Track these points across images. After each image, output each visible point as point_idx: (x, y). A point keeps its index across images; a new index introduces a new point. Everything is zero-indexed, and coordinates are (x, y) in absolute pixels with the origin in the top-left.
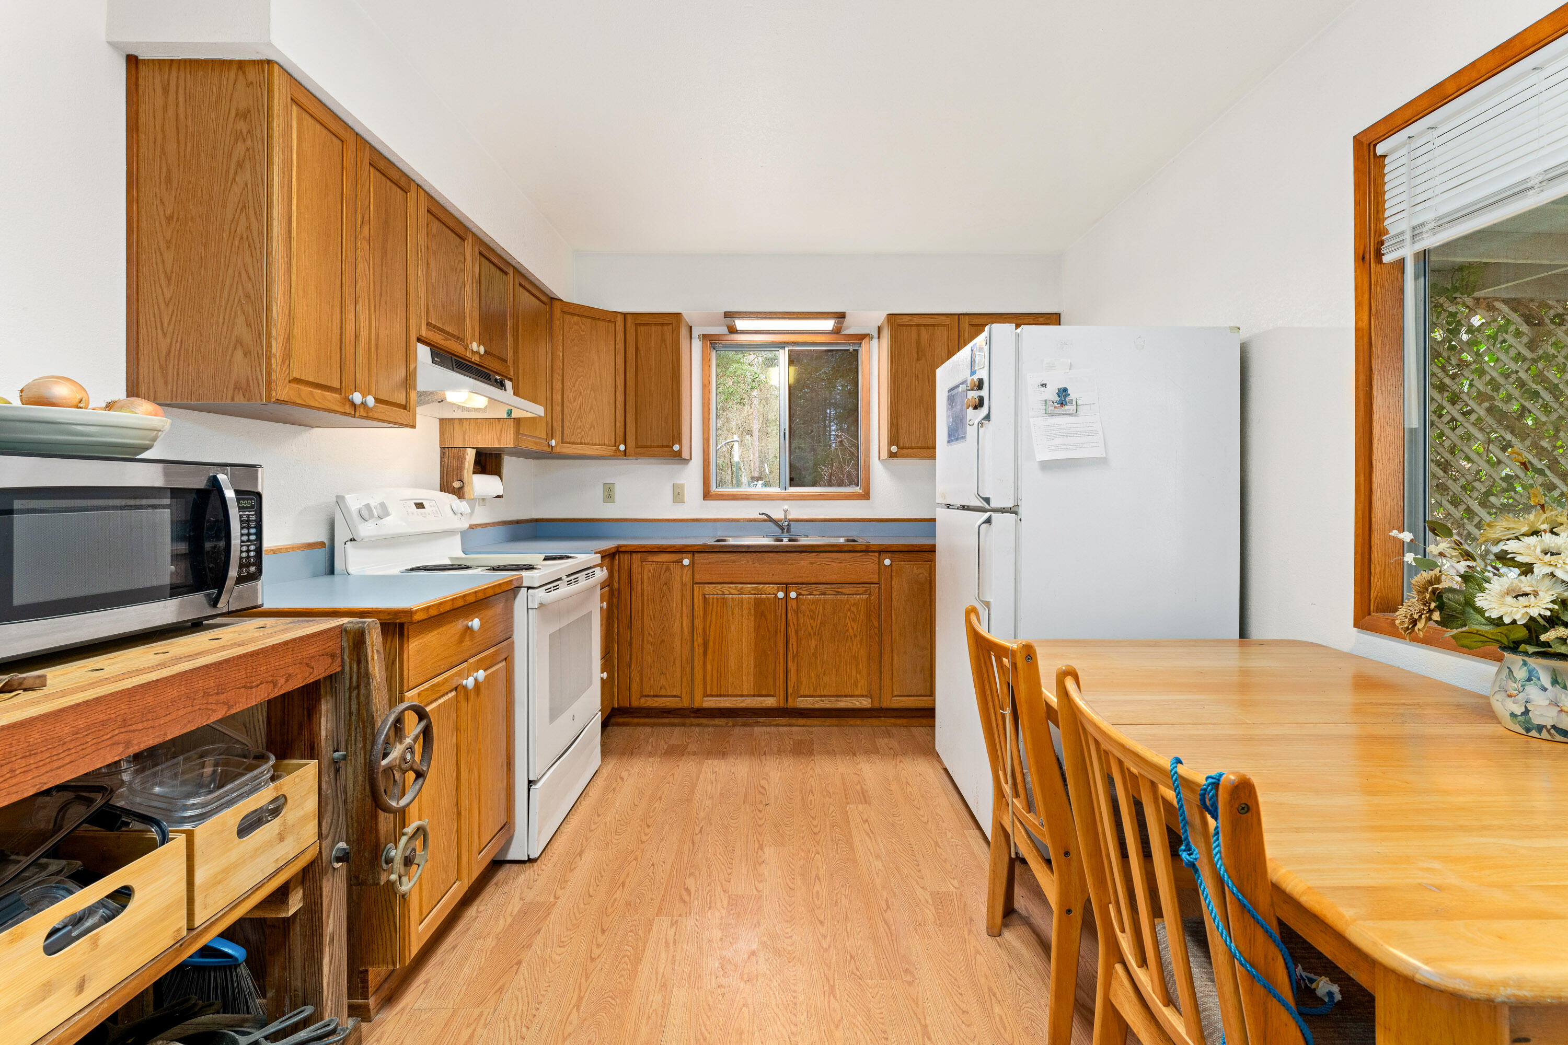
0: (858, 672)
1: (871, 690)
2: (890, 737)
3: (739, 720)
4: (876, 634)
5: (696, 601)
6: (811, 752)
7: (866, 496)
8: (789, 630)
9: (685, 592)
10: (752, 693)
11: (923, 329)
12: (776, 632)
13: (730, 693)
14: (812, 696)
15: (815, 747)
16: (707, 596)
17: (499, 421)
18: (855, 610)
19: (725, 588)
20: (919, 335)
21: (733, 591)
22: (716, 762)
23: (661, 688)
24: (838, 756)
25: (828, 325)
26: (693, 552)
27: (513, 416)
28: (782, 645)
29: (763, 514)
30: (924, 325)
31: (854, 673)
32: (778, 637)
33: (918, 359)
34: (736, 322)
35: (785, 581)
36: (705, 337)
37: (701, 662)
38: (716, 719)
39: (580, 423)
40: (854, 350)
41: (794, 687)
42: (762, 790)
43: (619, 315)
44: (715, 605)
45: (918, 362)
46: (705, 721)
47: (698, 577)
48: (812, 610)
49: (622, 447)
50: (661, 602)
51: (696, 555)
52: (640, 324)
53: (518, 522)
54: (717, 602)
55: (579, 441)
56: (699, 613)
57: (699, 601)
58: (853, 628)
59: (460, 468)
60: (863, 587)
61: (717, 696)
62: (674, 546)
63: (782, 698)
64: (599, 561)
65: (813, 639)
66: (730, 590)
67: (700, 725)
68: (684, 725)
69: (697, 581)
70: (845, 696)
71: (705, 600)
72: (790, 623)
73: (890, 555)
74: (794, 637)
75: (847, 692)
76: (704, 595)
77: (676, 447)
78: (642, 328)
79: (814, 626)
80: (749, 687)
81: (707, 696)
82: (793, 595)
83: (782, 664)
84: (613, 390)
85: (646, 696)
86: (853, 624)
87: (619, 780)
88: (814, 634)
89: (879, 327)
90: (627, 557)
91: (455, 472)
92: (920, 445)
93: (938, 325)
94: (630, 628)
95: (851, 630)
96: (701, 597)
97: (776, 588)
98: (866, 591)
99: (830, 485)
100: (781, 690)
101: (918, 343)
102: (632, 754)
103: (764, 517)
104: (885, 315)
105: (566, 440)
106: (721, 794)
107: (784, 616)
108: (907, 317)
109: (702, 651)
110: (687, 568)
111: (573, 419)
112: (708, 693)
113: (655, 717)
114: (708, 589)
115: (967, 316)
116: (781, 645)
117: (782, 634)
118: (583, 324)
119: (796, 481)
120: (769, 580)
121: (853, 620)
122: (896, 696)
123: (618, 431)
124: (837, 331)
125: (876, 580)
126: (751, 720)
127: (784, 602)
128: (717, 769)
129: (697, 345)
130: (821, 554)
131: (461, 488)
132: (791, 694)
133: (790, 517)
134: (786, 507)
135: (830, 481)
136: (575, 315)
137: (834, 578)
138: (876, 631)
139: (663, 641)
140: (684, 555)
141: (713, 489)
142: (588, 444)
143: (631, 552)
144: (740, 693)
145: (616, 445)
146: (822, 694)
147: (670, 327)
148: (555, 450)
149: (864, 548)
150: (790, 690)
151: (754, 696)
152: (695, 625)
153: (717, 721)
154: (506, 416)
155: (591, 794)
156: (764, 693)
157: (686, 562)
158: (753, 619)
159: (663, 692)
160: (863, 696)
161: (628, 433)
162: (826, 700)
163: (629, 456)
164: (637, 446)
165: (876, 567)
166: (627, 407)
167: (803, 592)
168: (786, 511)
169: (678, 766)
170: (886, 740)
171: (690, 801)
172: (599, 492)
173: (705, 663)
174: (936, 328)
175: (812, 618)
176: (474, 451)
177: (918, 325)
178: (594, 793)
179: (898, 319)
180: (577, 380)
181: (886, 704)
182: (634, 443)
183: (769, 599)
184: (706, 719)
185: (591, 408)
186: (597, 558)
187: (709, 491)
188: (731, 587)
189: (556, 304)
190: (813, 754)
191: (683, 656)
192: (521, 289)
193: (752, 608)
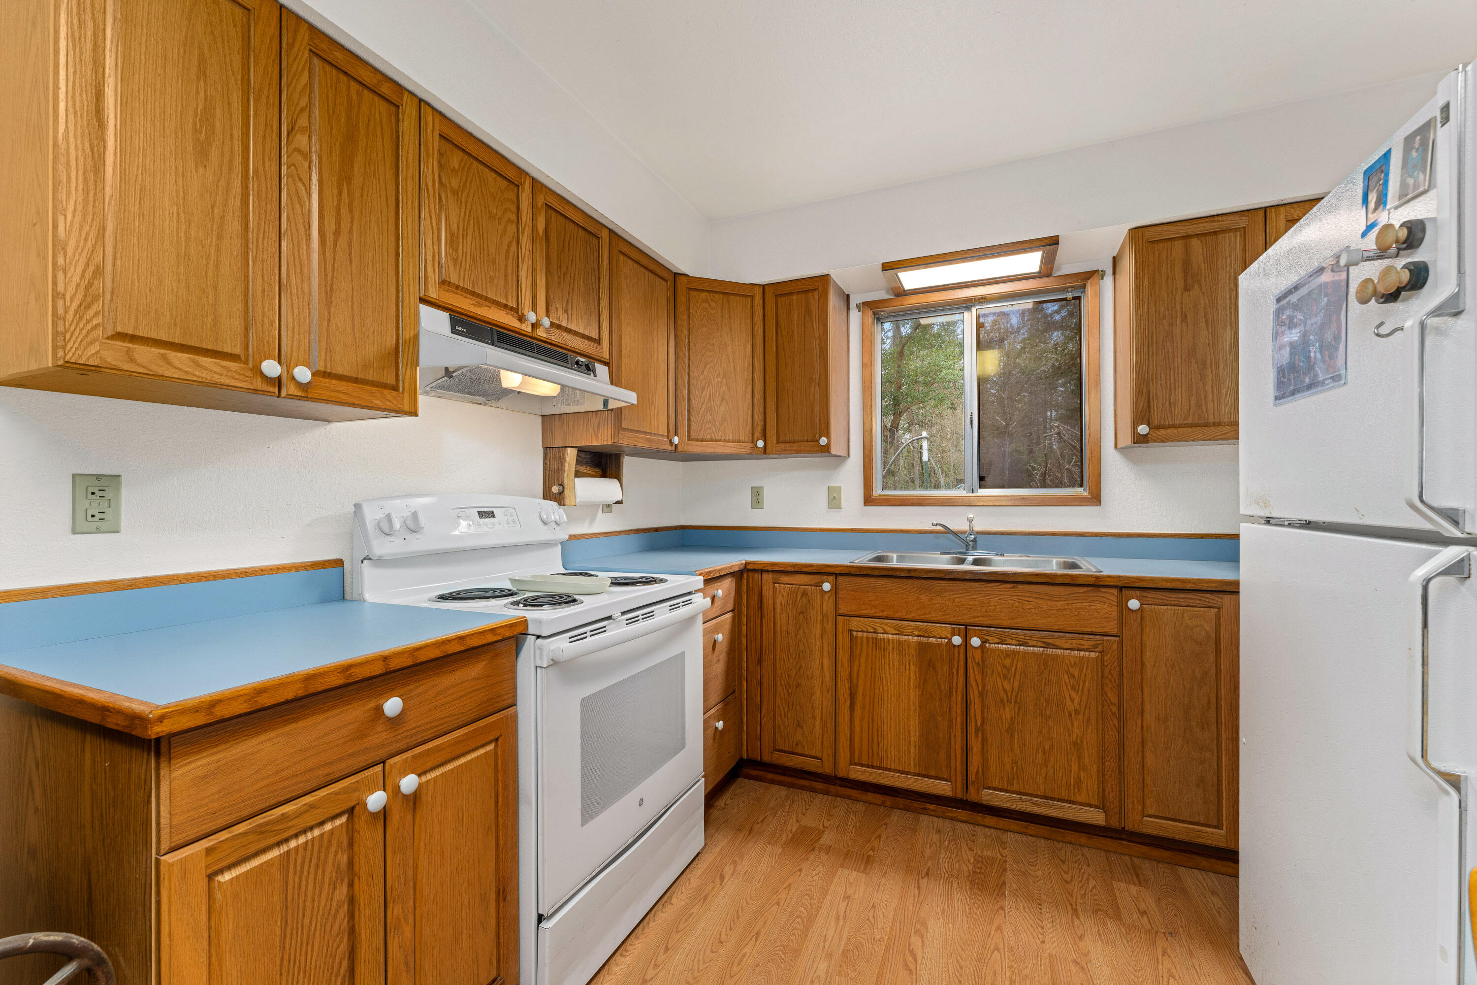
0: (1082, 767)
1: (1104, 797)
2: (1140, 884)
3: (900, 800)
4: (1114, 714)
5: (840, 637)
6: (1000, 889)
7: (1095, 499)
8: (970, 691)
9: (825, 625)
10: (916, 771)
11: (1195, 242)
12: (951, 691)
13: (885, 765)
14: (1006, 791)
15: (1009, 876)
16: (854, 633)
17: (596, 414)
18: (1076, 674)
19: (878, 624)
20: (1187, 251)
21: (889, 629)
22: (854, 874)
23: (797, 745)
24: (1046, 909)
25: (1031, 262)
26: (837, 575)
27: (610, 407)
28: (959, 712)
29: (937, 525)
30: (1197, 235)
31: (1075, 767)
32: (954, 698)
33: (1187, 289)
34: (899, 274)
35: (962, 621)
36: (865, 306)
37: (847, 719)
38: (869, 794)
39: (709, 417)
40: (1074, 298)
41: (977, 773)
42: (910, 960)
43: (756, 288)
44: (865, 646)
45: (1186, 294)
46: (854, 793)
47: (842, 609)
48: (1005, 666)
49: (760, 444)
50: (796, 635)
51: (840, 578)
52: (781, 295)
53: (656, 530)
54: (868, 642)
55: (709, 437)
56: (844, 655)
57: (843, 639)
58: (1073, 701)
59: (560, 471)
60: (1090, 640)
61: (868, 766)
62: (811, 566)
63: (959, 785)
64: (701, 586)
65: (1007, 709)
66: (885, 627)
67: (848, 797)
68: (827, 793)
69: (840, 611)
70: (1060, 800)
71: (852, 639)
72: (972, 681)
73: (1138, 593)
74: (977, 700)
75: (1063, 794)
76: (851, 631)
77: (823, 441)
78: (783, 299)
79: (1008, 688)
80: (912, 761)
81: (855, 764)
82: (975, 642)
83: (959, 738)
84: (750, 376)
85: (780, 751)
86: (1073, 694)
87: (718, 881)
88: (1009, 701)
89: (1114, 259)
90: (757, 576)
91: (556, 476)
92: (1190, 421)
93: (1223, 231)
94: (760, 663)
95: (1069, 702)
96: (846, 634)
97: (950, 630)
98: (1095, 646)
99: (1044, 485)
100: (959, 774)
101: (1186, 264)
102: (750, 832)
103: (939, 528)
104: (1126, 231)
105: (692, 436)
106: (845, 952)
107: (962, 671)
108: (1166, 227)
109: (847, 703)
110: (828, 595)
111: (701, 412)
112: (857, 761)
113: (793, 776)
114: (855, 623)
115: (1282, 209)
116: (958, 708)
117: (959, 696)
118: (712, 300)
119: (989, 480)
120: (940, 618)
121: (1073, 688)
122: (1149, 816)
123: (756, 424)
124: (1047, 270)
125: (1114, 631)
126: (916, 805)
127: (962, 650)
128: (851, 891)
129: (855, 316)
130: (1020, 586)
131: (561, 493)
132: (973, 782)
133: (977, 528)
134: (971, 516)
135: (1044, 481)
136: (703, 291)
137: (1040, 623)
138: (1114, 709)
139: (799, 685)
140: (825, 577)
141: (877, 491)
142: (720, 441)
143: (762, 571)
144: (900, 768)
145: (754, 441)
146: (1022, 790)
147: (816, 293)
148: (680, 449)
149: (1091, 581)
150: (972, 775)
151: (919, 775)
152: (839, 669)
153: (870, 796)
154: (601, 408)
155: (674, 900)
156: (932, 773)
157: (827, 586)
158: (916, 670)
159: (799, 750)
160: (1090, 806)
161: (768, 426)
162: (1028, 801)
163: (769, 454)
164: (778, 442)
165: (1114, 611)
166: (767, 396)
167: (991, 639)
168: (970, 521)
169: (800, 870)
170: (1133, 888)
171: (796, 953)
172: (747, 497)
173: (851, 720)
174: (1220, 237)
175: (1005, 677)
176: (575, 451)
177: (1186, 237)
178: (679, 899)
179: (1149, 234)
180: (705, 367)
181: (1132, 824)
182: (775, 439)
183: (940, 645)
184: (856, 791)
185: (723, 399)
186: (698, 581)
187: (871, 495)
188: (886, 624)
189: (680, 280)
190: (1003, 894)
191: (824, 708)
192: (622, 257)
193: (916, 655)
